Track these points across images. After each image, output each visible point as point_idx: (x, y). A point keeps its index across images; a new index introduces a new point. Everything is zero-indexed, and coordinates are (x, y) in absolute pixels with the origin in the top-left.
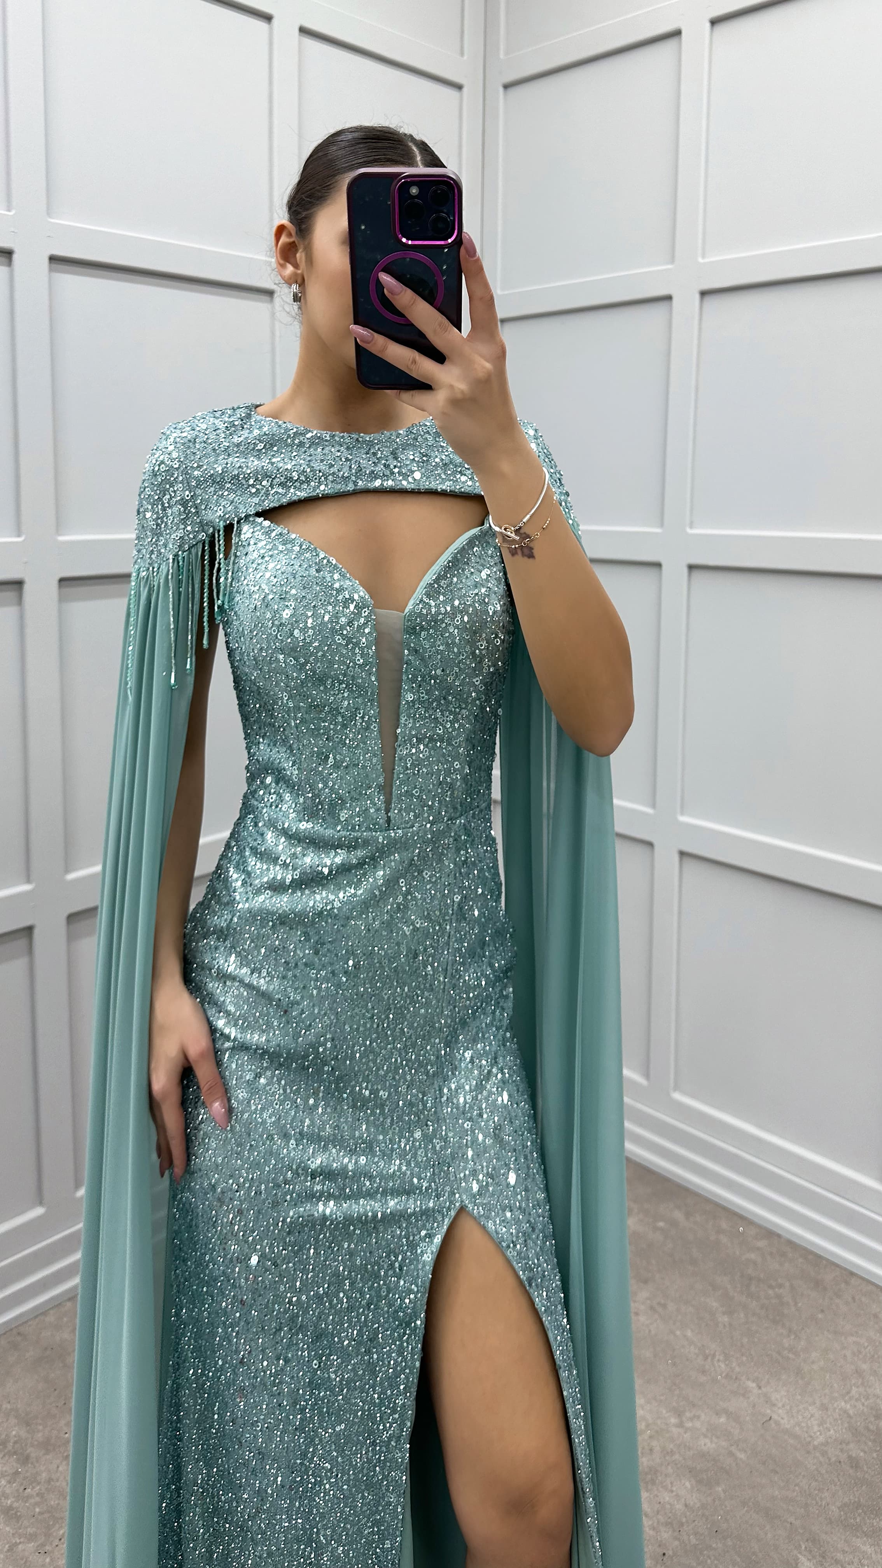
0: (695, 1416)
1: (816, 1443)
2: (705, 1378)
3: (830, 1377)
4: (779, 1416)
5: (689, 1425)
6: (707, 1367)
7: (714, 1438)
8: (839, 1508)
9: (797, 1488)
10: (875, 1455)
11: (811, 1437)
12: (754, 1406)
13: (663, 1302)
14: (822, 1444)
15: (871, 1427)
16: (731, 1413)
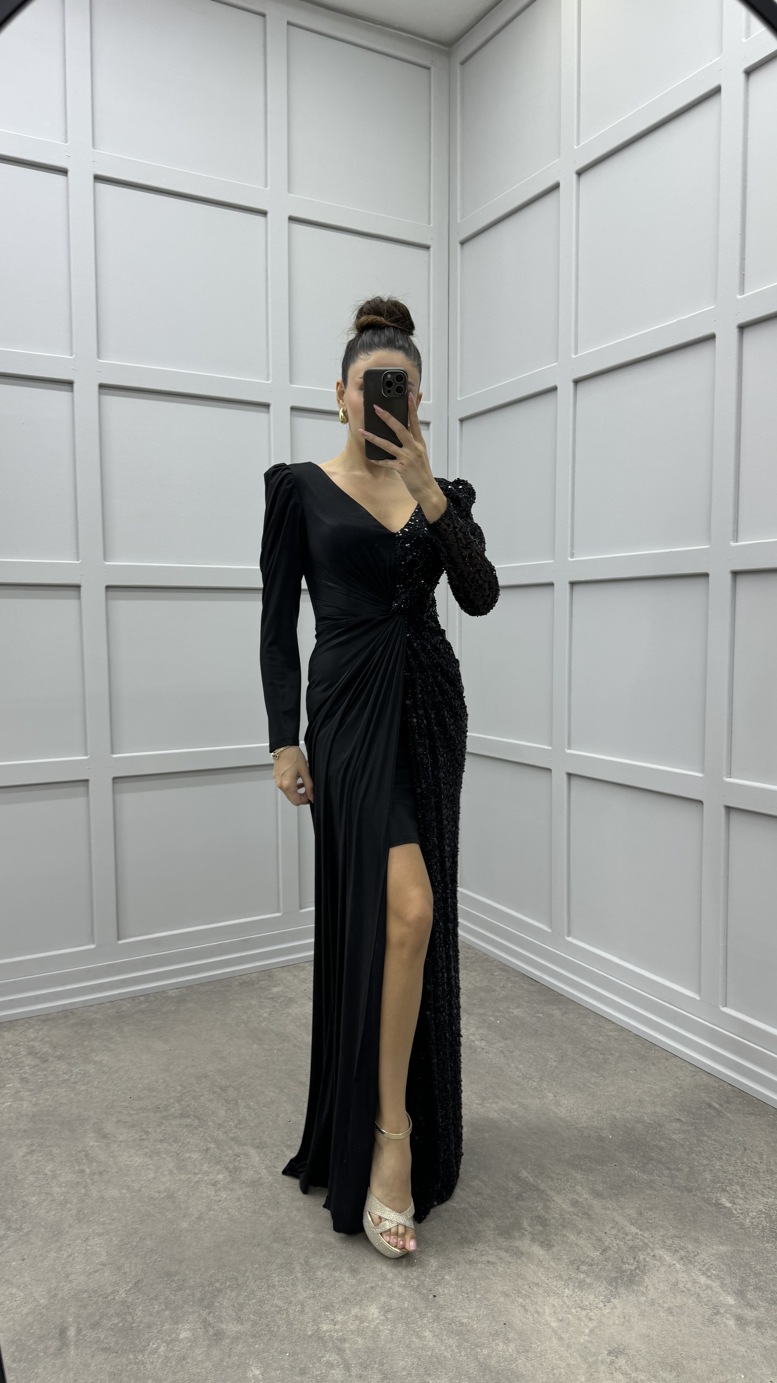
0: (494, 1102)
1: (578, 1126)
2: (517, 1087)
3: (615, 1100)
4: (559, 1110)
5: (489, 1105)
6: (522, 1083)
7: (501, 1114)
8: (571, 1156)
9: (546, 1143)
10: (620, 1138)
11: (577, 1123)
12: (544, 1104)
13: (511, 1050)
14: (583, 1127)
15: (628, 1125)
16: (524, 1105)
